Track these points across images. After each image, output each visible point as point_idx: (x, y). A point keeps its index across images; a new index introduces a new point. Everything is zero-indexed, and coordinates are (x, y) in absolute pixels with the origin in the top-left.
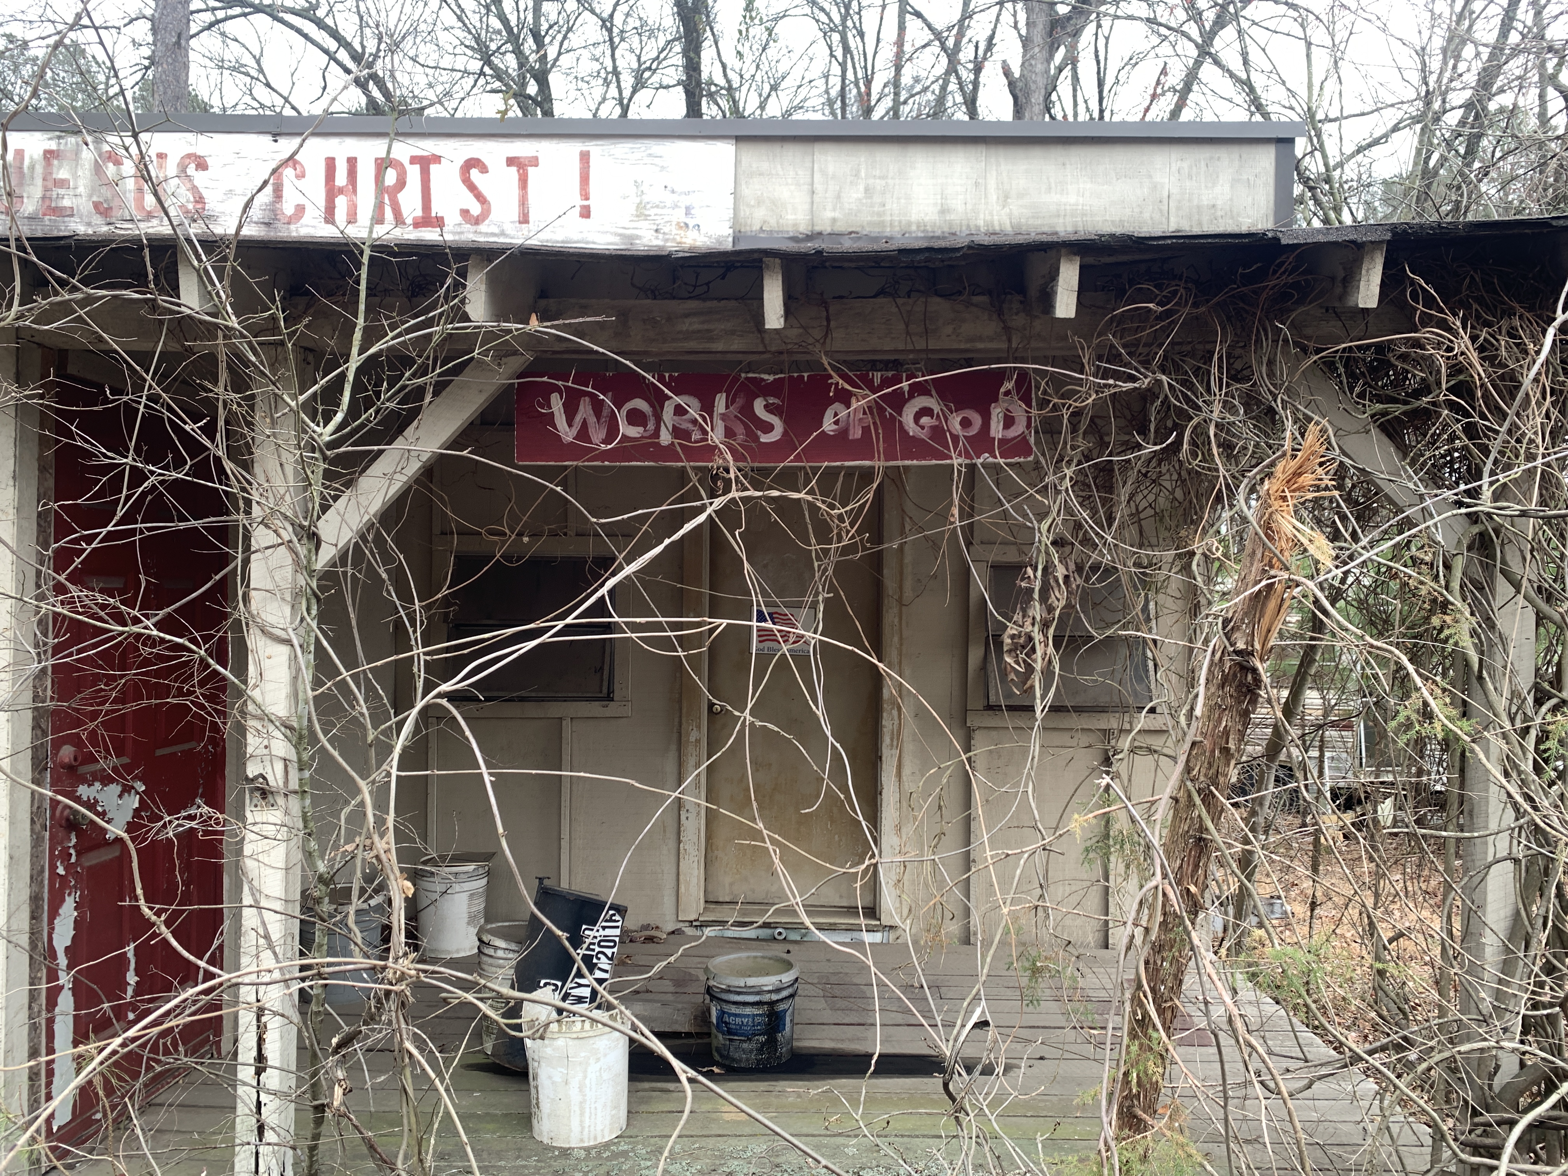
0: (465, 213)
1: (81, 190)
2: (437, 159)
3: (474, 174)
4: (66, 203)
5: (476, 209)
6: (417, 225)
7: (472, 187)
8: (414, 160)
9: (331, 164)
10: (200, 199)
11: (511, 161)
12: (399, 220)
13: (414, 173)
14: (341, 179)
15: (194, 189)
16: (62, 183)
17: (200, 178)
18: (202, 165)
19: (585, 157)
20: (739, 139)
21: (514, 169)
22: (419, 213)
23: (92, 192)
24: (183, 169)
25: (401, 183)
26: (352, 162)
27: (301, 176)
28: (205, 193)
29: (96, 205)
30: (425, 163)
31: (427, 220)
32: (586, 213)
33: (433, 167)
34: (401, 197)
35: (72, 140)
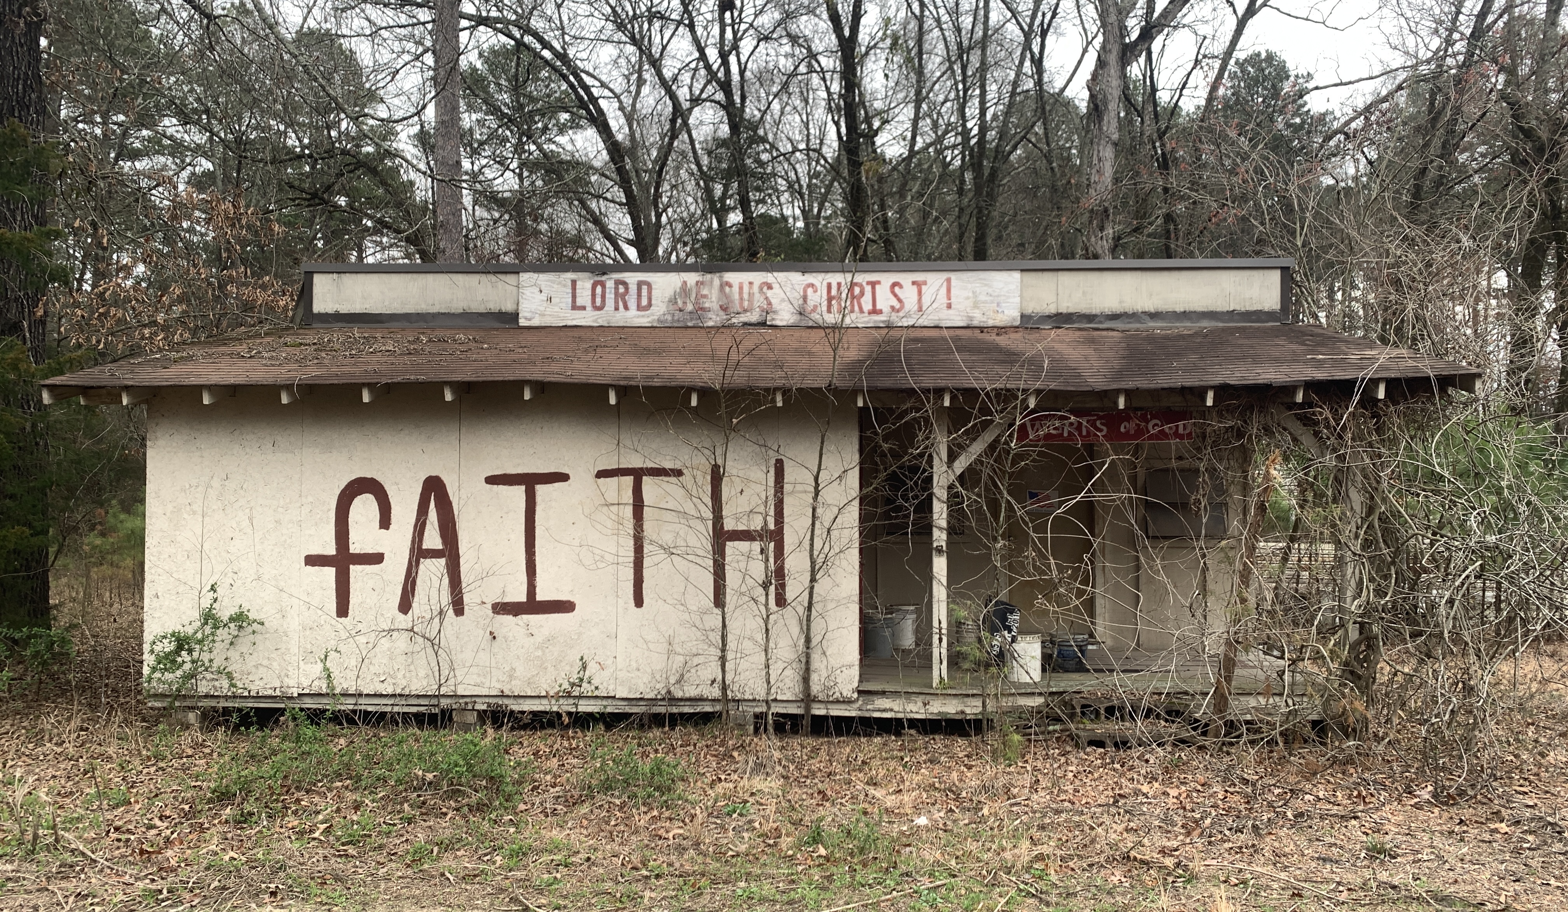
0: (893, 308)
1: (714, 299)
2: (879, 282)
3: (897, 289)
4: (707, 305)
5: (897, 305)
6: (870, 313)
7: (895, 295)
8: (868, 283)
9: (829, 286)
10: (770, 304)
11: (914, 283)
12: (861, 311)
13: (868, 289)
14: (834, 292)
15: (767, 298)
16: (705, 296)
17: (769, 293)
18: (770, 287)
19: (949, 281)
20: (1022, 270)
21: (915, 287)
22: (870, 307)
23: (719, 299)
24: (761, 289)
25: (862, 293)
26: (839, 284)
27: (815, 291)
28: (773, 301)
29: (721, 307)
30: (873, 284)
31: (875, 311)
32: (949, 306)
33: (877, 287)
34: (863, 300)
35: (709, 276)
